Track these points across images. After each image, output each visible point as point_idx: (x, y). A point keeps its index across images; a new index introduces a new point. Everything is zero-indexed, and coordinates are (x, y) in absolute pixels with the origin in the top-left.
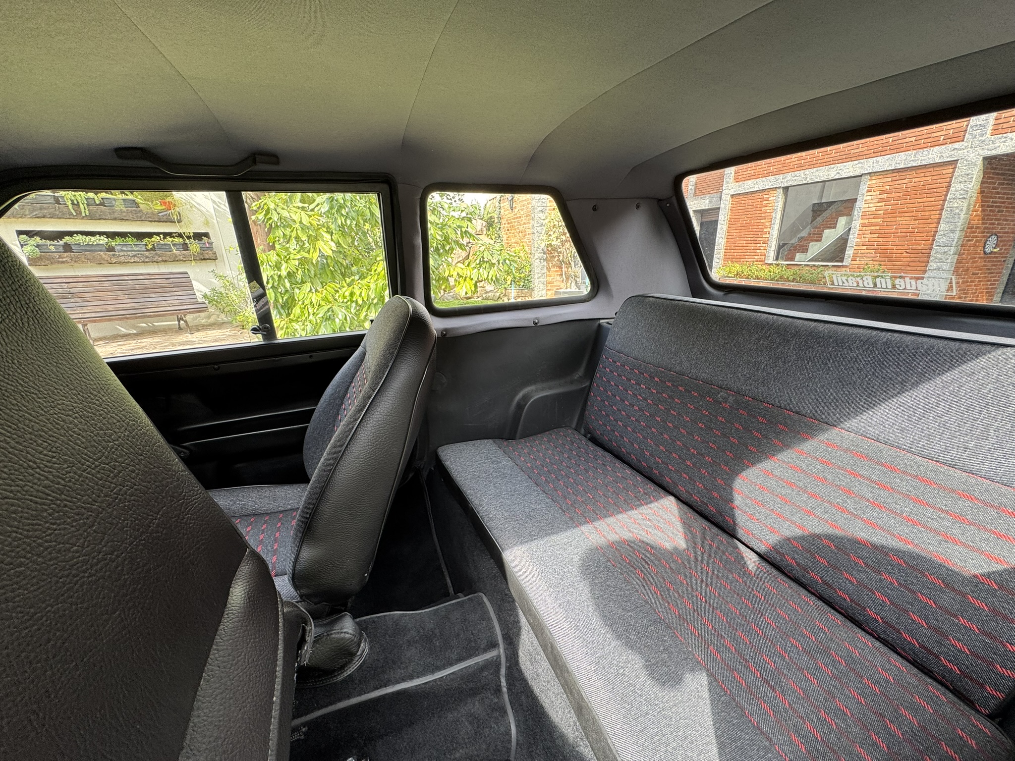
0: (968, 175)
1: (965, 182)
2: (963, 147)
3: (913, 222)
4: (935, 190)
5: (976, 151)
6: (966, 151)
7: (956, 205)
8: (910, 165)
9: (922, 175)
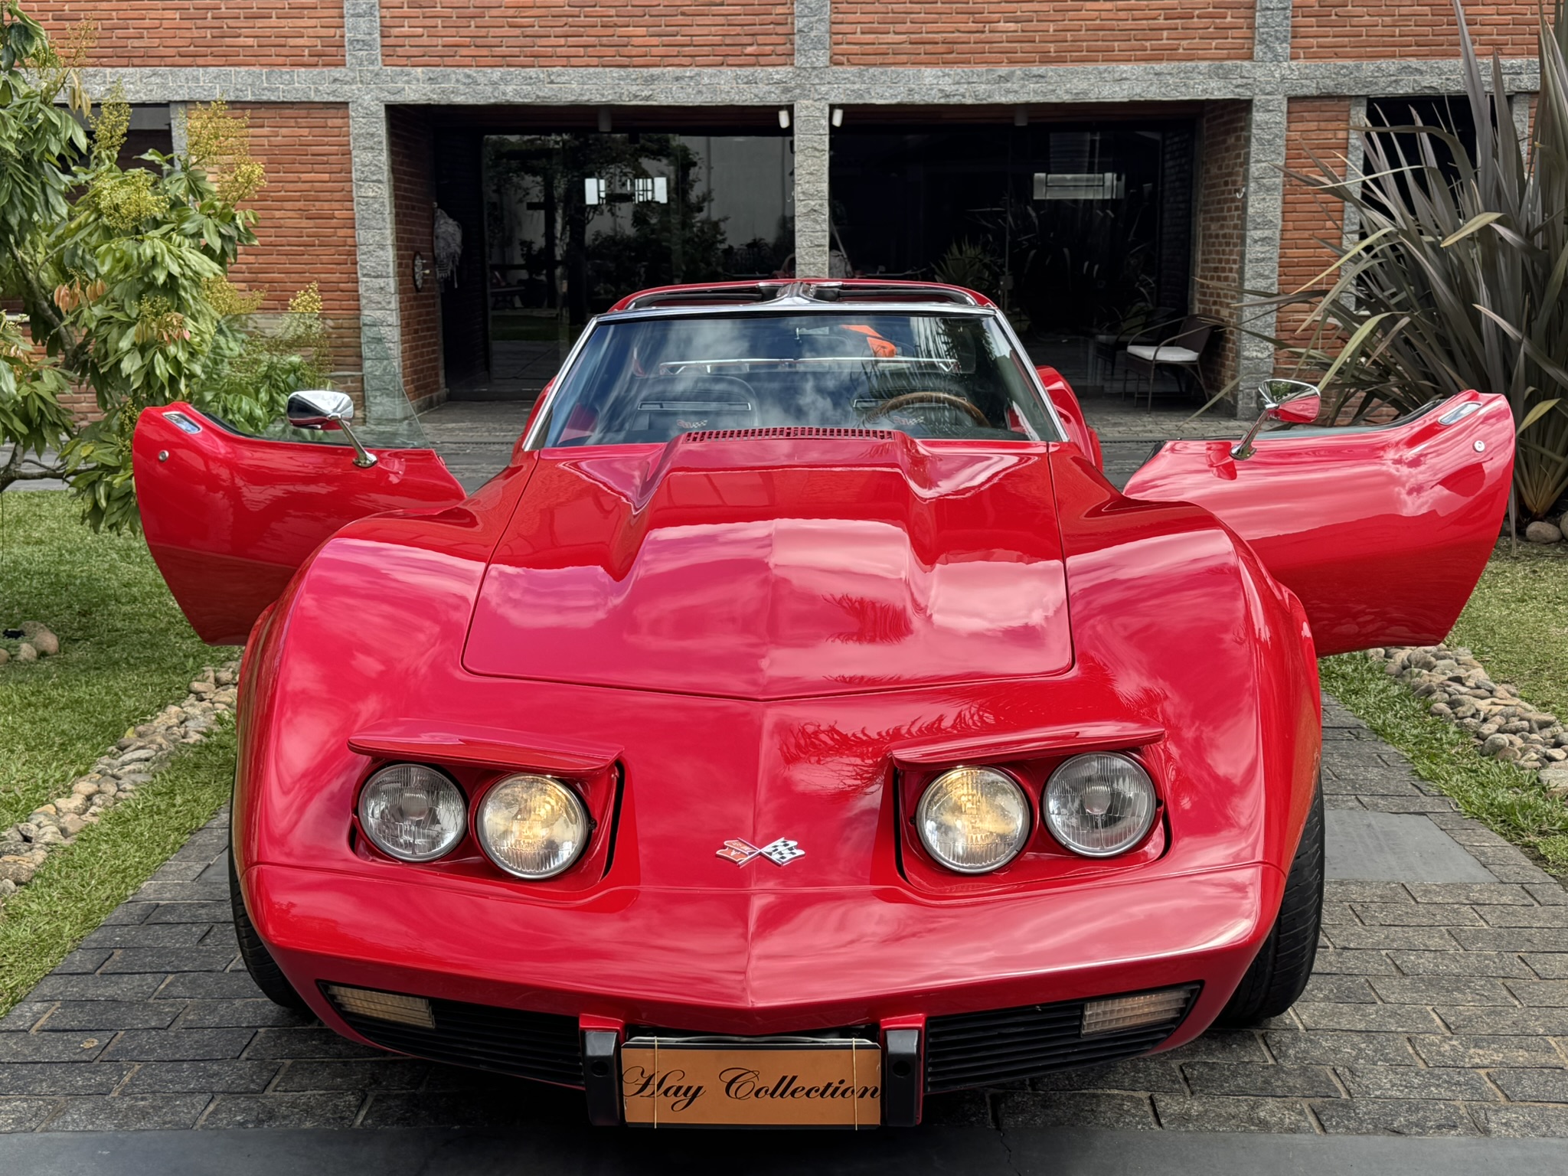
0: (372, 135)
1: (372, 148)
2: (347, 79)
3: (305, 223)
4: (325, 158)
5: (371, 90)
6: (354, 87)
7: (371, 194)
8: (265, 98)
9: (292, 122)
